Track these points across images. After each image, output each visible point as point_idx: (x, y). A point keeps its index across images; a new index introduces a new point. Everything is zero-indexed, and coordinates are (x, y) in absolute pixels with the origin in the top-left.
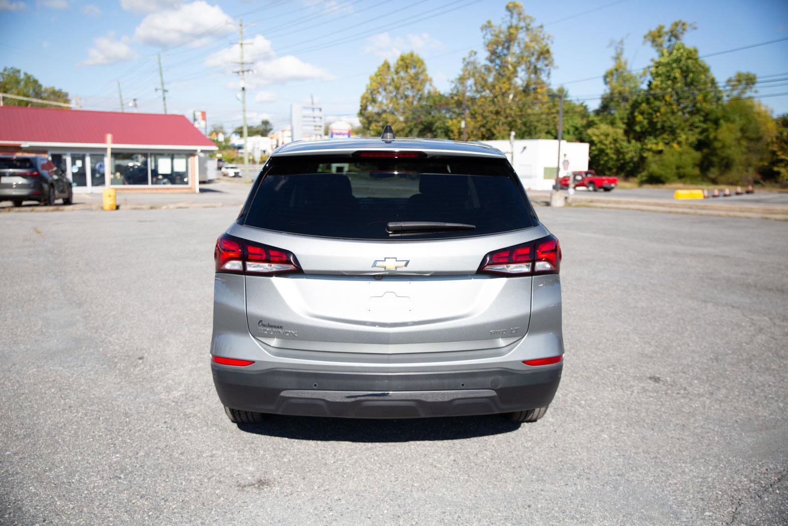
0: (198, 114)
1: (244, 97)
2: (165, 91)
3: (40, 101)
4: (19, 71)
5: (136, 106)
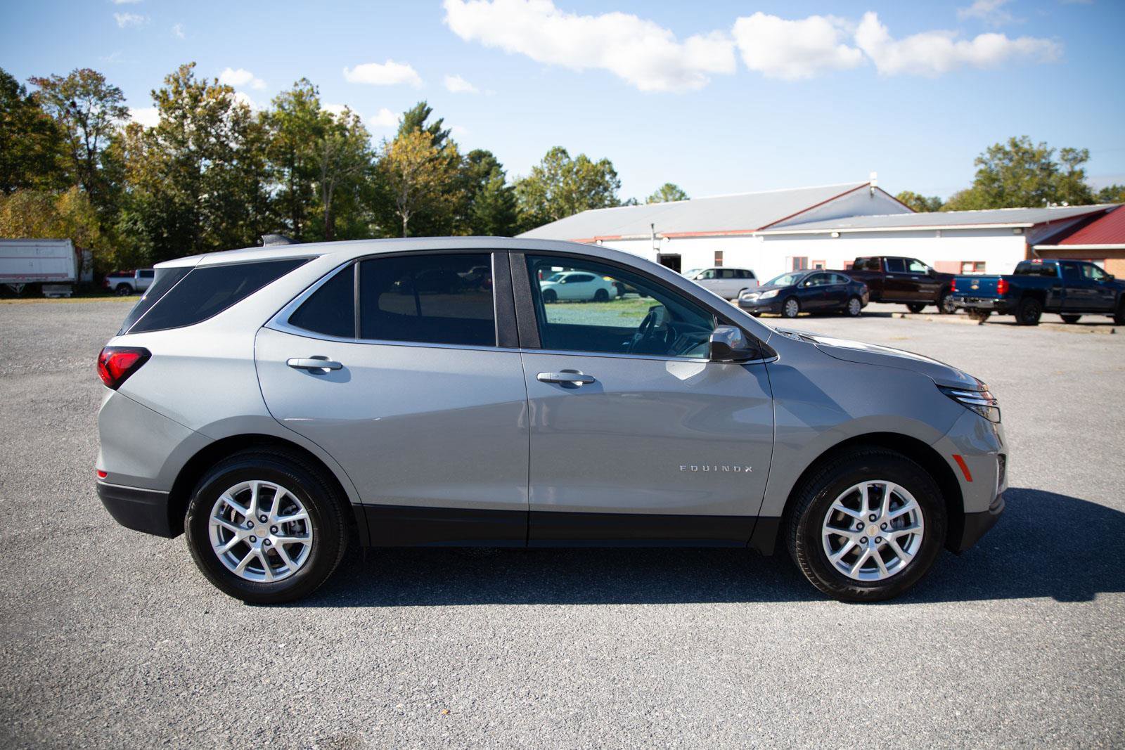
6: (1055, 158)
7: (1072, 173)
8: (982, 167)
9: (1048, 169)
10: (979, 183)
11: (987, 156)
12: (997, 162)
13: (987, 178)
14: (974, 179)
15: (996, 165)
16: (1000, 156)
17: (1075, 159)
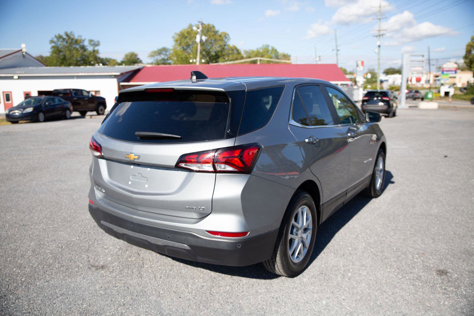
0: (359, 63)
1: (379, 51)
2: (338, 50)
3: (277, 61)
4: (269, 46)
5: (320, 60)
6: (86, 43)
7: (94, 51)
8: (53, 44)
9: (83, 48)
10: (54, 52)
11: (55, 40)
12: (60, 43)
13: (57, 50)
14: (51, 50)
15: (60, 44)
16: (61, 40)
17: (94, 44)
